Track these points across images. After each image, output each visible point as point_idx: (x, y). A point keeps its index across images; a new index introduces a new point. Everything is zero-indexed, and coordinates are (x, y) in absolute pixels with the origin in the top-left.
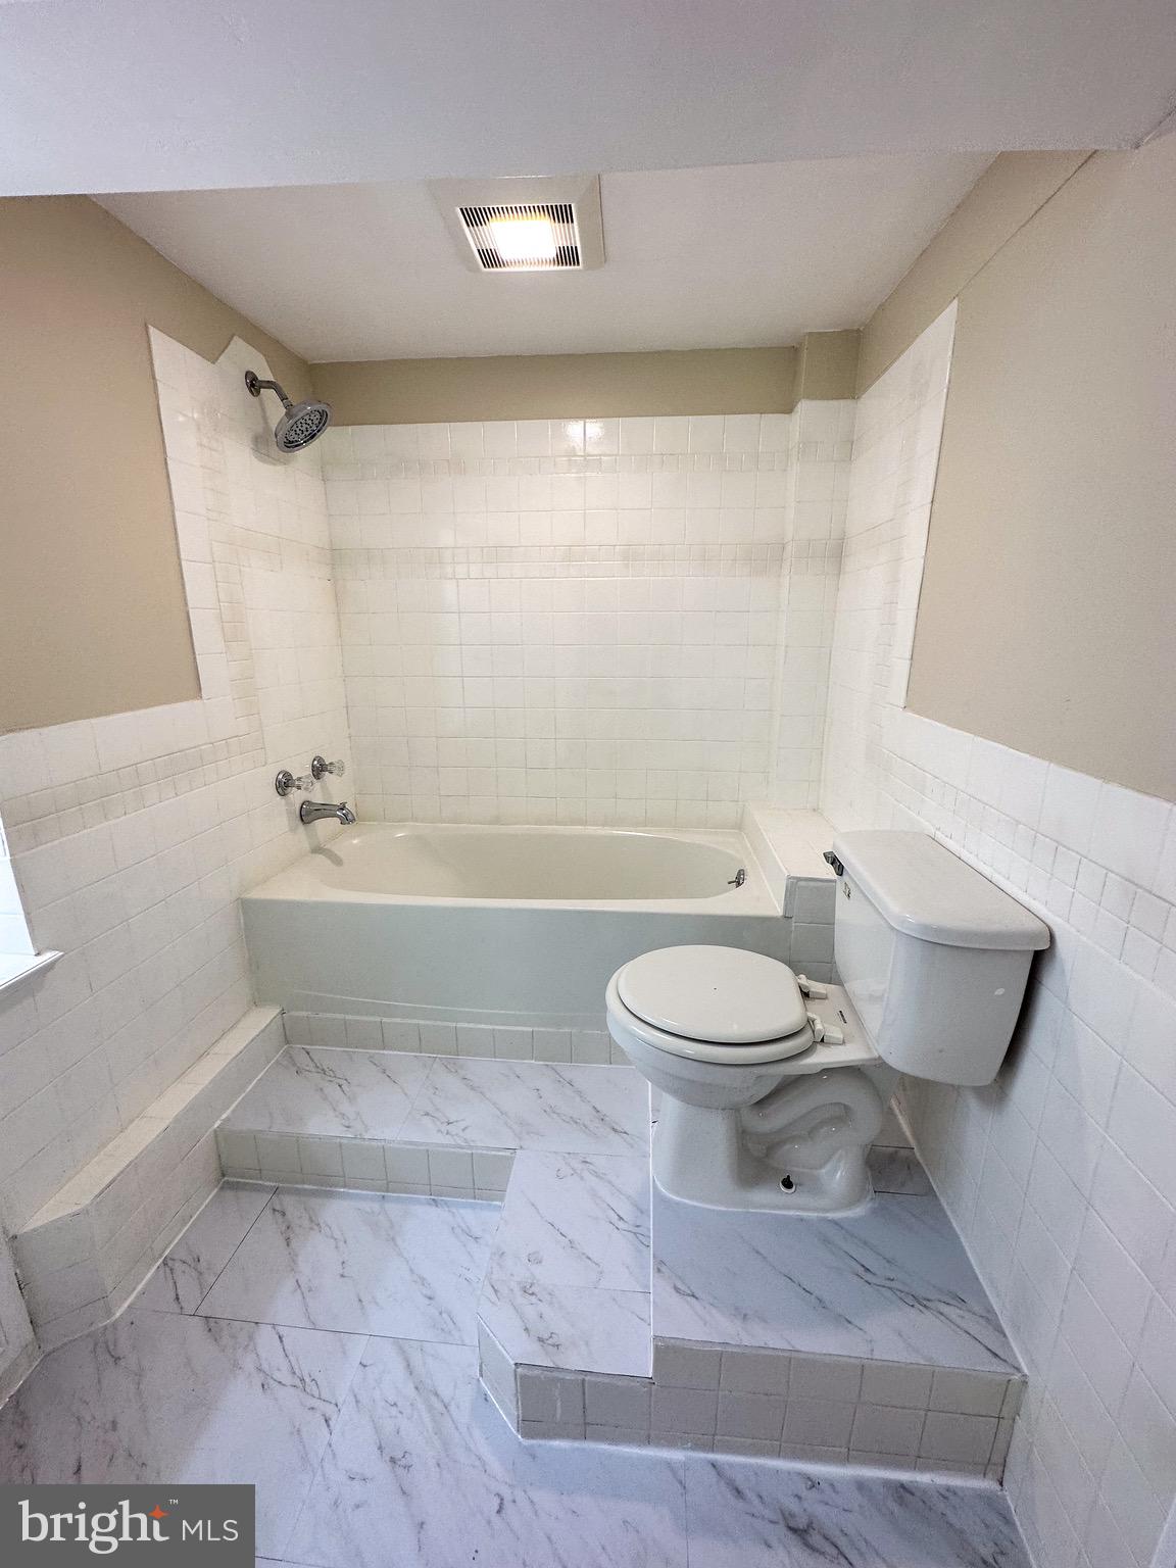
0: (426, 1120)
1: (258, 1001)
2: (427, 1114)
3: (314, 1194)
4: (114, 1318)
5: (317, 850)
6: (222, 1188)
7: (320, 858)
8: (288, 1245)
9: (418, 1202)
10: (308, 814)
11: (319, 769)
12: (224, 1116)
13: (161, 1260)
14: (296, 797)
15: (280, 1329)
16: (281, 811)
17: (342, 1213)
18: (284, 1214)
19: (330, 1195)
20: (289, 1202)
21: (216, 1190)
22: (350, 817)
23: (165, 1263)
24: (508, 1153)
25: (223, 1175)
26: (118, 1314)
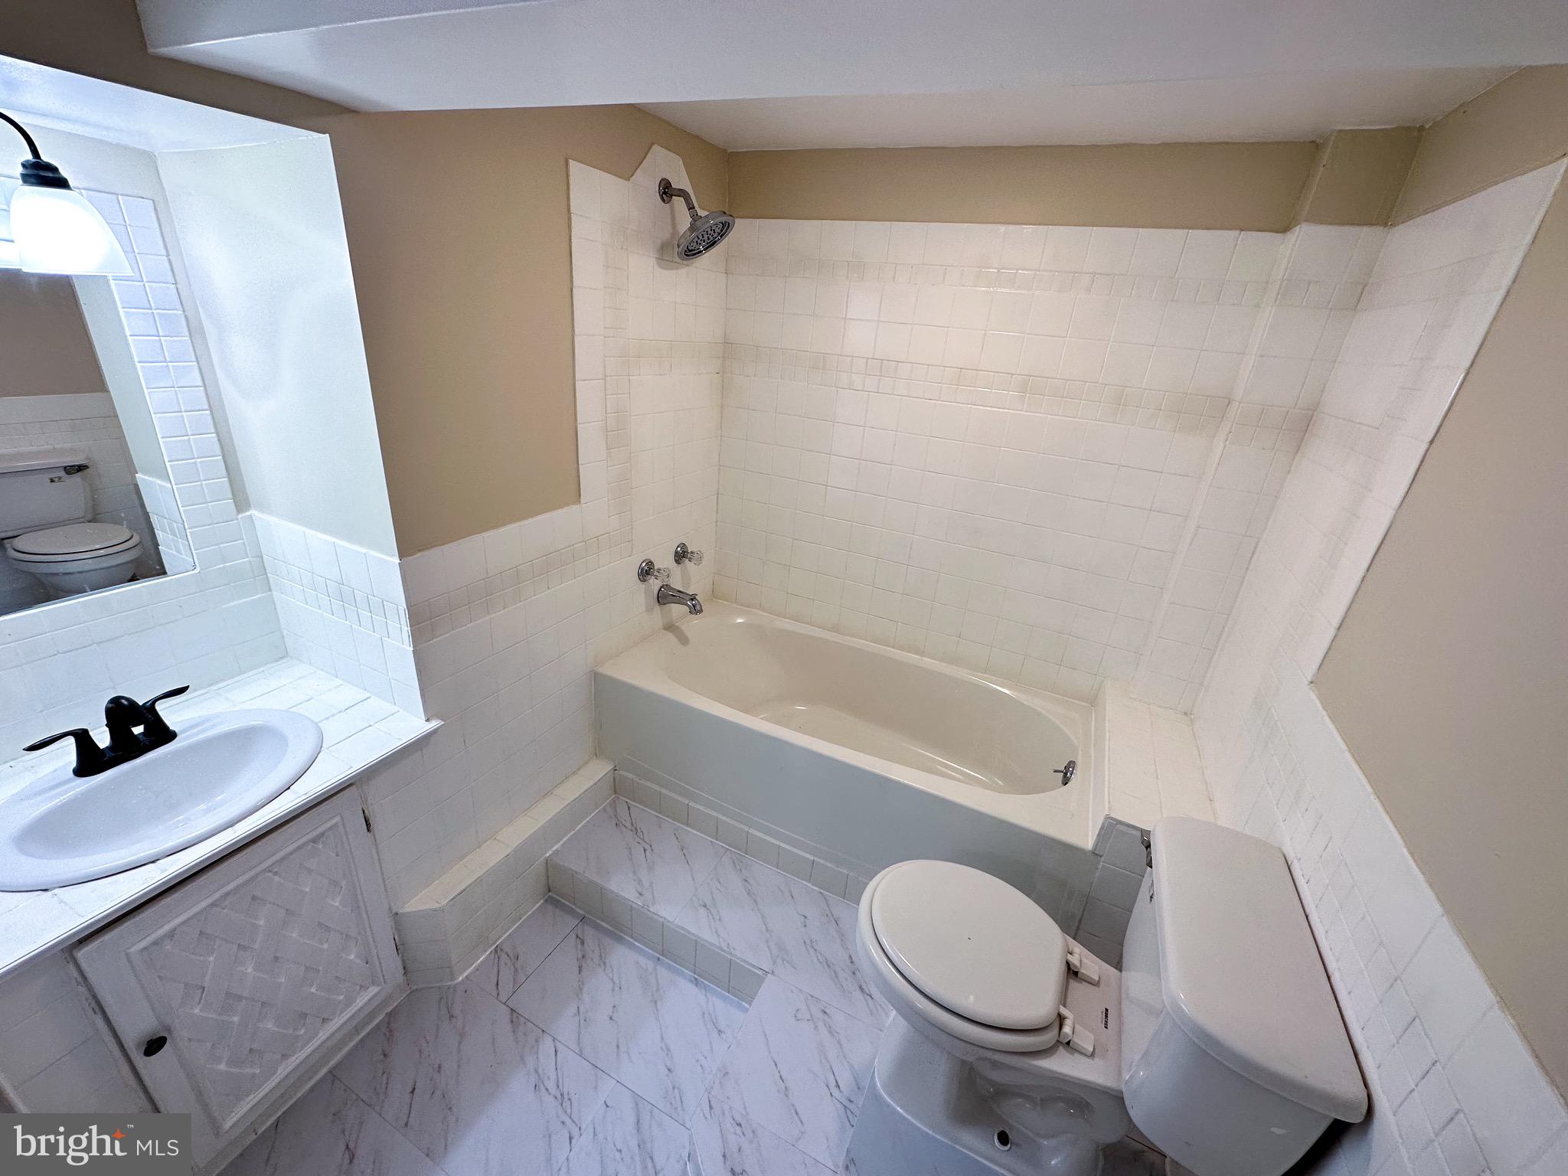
0: (702, 911)
1: (599, 751)
2: (705, 906)
3: (606, 932)
4: (456, 982)
5: (670, 627)
6: (546, 901)
7: (671, 637)
8: (579, 973)
9: (682, 975)
10: (665, 596)
11: (682, 555)
12: (554, 848)
13: (494, 947)
14: (655, 584)
15: (558, 1045)
16: (640, 595)
17: (625, 960)
18: (583, 943)
19: (619, 939)
20: (589, 933)
21: (542, 901)
22: (698, 608)
23: (496, 950)
24: (760, 973)
25: (549, 891)
26: (460, 979)
